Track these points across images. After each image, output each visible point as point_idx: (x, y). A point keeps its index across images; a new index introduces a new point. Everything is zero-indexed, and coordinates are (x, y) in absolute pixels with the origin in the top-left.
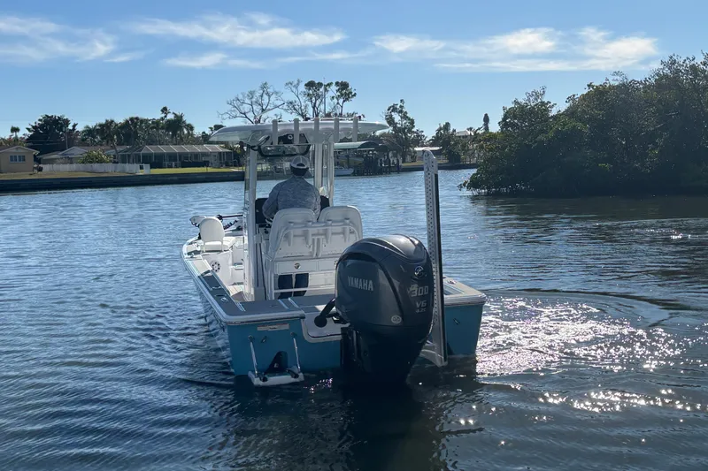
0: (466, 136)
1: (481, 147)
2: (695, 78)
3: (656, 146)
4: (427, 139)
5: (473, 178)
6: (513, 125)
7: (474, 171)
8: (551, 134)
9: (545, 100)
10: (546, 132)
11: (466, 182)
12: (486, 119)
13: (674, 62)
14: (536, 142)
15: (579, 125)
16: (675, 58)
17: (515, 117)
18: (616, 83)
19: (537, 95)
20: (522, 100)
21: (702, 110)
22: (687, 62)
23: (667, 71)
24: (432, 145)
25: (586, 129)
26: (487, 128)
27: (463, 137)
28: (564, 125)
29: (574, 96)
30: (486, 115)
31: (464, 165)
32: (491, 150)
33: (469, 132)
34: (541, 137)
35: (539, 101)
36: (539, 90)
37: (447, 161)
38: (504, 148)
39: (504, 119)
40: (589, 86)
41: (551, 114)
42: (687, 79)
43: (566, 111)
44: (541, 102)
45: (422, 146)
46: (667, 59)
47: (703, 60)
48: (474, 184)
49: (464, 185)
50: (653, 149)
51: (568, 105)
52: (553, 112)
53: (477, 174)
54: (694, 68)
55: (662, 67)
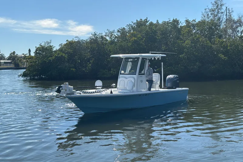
0: (22, 57)
1: (27, 61)
2: (103, 40)
3: (90, 63)
4: (6, 57)
5: (24, 73)
6: (39, 53)
7: (25, 70)
8: (53, 57)
9: (51, 45)
10: (52, 57)
11: (21, 74)
12: (30, 51)
13: (95, 34)
14: (48, 60)
15: (64, 55)
16: (96, 33)
17: (40, 51)
18: (76, 41)
19: (48, 43)
20: (43, 44)
21: (105, 51)
22: (100, 34)
23: (93, 37)
24: (8, 60)
25: (66, 56)
26: (30, 54)
27: (21, 57)
28: (58, 54)
29: (62, 44)
30: (29, 49)
31: (21, 68)
32: (31, 62)
33: (23, 55)
34: (50, 58)
35: (49, 45)
36: (49, 41)
37: (14, 66)
38: (36, 62)
39: (36, 51)
40: (67, 41)
41: (53, 50)
42: (100, 41)
43: (59, 49)
44: (50, 46)
45: (4, 60)
46: (93, 33)
47: (105, 34)
48: (24, 75)
49: (21, 75)
50: (89, 64)
51: (60, 47)
52: (54, 49)
53: (25, 71)
54: (102, 37)
55: (92, 36)
